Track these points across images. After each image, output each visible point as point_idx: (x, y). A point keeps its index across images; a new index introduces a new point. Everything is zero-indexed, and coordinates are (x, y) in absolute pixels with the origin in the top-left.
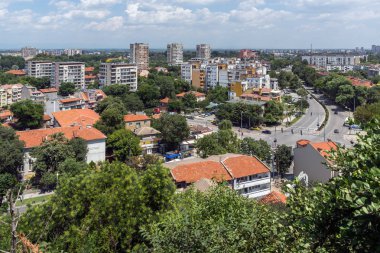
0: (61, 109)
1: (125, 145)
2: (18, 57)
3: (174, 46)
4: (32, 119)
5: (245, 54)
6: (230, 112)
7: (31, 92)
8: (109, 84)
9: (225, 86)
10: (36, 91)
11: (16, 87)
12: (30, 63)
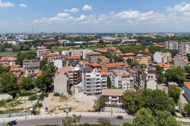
7: (181, 59)
10: (183, 58)
11: (168, 54)
12: (167, 42)
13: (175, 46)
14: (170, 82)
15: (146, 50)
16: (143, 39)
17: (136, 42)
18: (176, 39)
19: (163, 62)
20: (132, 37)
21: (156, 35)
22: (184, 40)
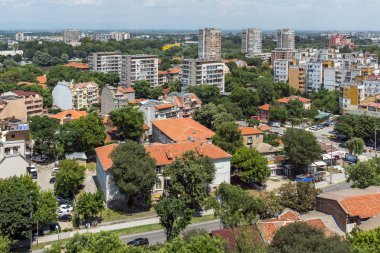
0: (156, 116)
1: (253, 166)
2: (61, 42)
3: (251, 31)
4: (135, 130)
5: (338, 41)
6: (353, 126)
7: (114, 94)
8: (194, 84)
9: (331, 89)
10: (119, 93)
11: (91, 86)
12: (95, 55)
13: (114, 64)
14: (70, 152)
15: (39, 78)
16: (40, 48)
17: (18, 58)
18: (130, 47)
19: (75, 106)
20: (11, 43)
21: (83, 36)
22: (148, 49)
